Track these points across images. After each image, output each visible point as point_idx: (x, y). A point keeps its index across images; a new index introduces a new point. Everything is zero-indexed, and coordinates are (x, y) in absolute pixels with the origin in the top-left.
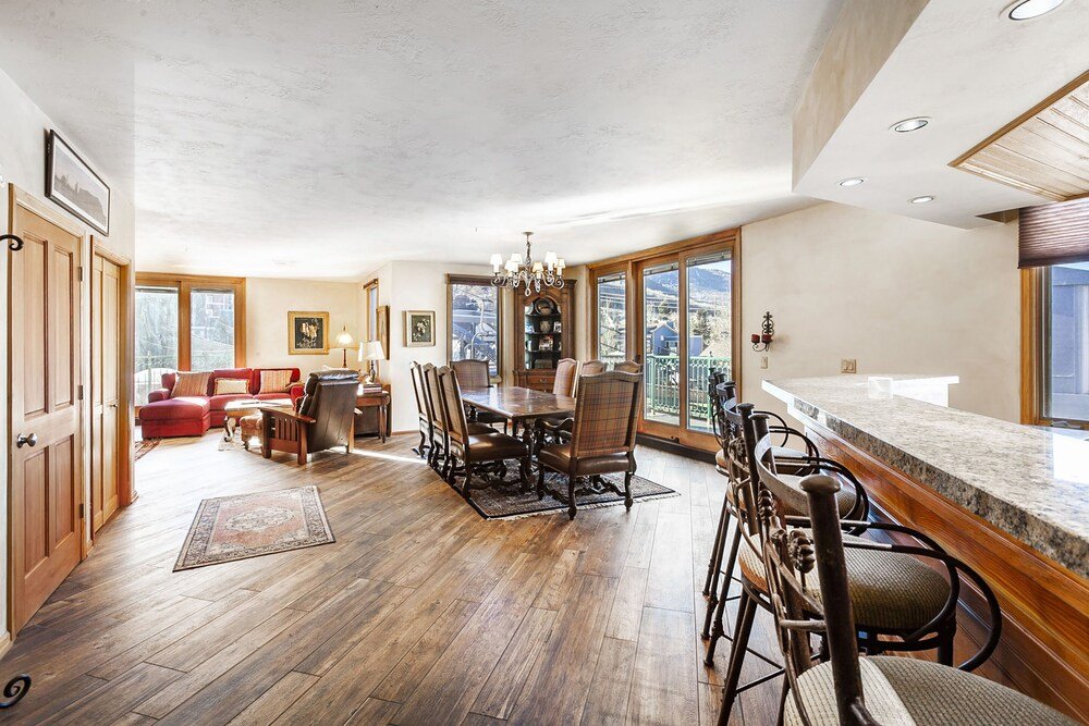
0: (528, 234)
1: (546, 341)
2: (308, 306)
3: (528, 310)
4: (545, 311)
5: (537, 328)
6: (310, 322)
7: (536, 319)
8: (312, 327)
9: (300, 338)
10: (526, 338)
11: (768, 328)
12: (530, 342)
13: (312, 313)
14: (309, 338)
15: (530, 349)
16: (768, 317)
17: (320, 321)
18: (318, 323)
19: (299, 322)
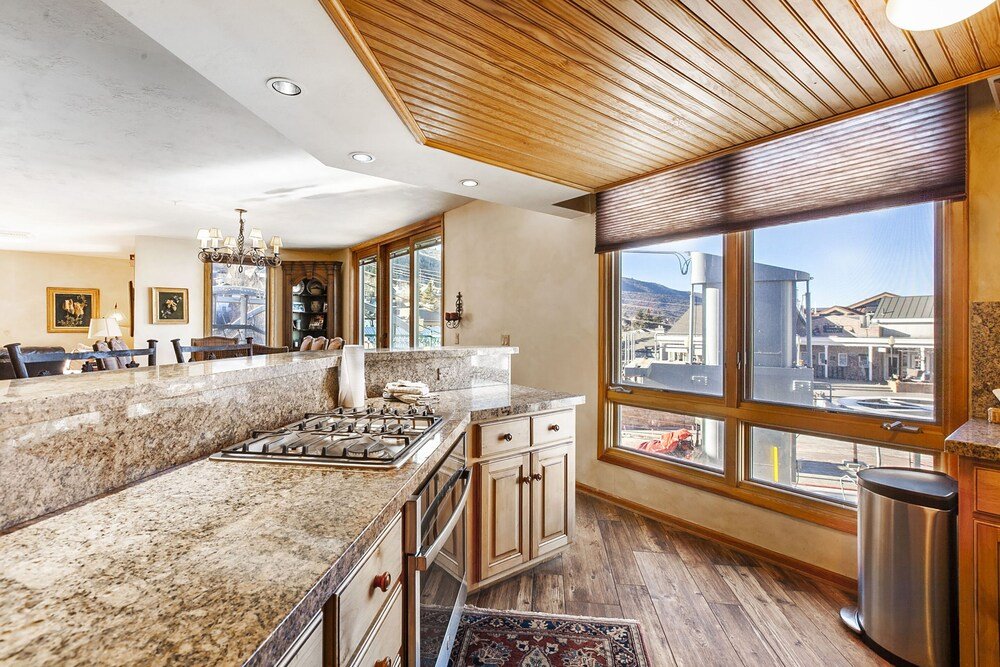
0: (242, 211)
1: (317, 320)
2: (73, 281)
3: (296, 289)
4: (314, 292)
5: (308, 307)
6: (75, 298)
7: (306, 298)
8: (78, 305)
9: (62, 317)
10: (294, 317)
11: (459, 307)
12: (299, 322)
13: (78, 290)
14: (75, 316)
15: (299, 328)
16: (459, 297)
17: (88, 298)
18: (87, 300)
19: (61, 299)
